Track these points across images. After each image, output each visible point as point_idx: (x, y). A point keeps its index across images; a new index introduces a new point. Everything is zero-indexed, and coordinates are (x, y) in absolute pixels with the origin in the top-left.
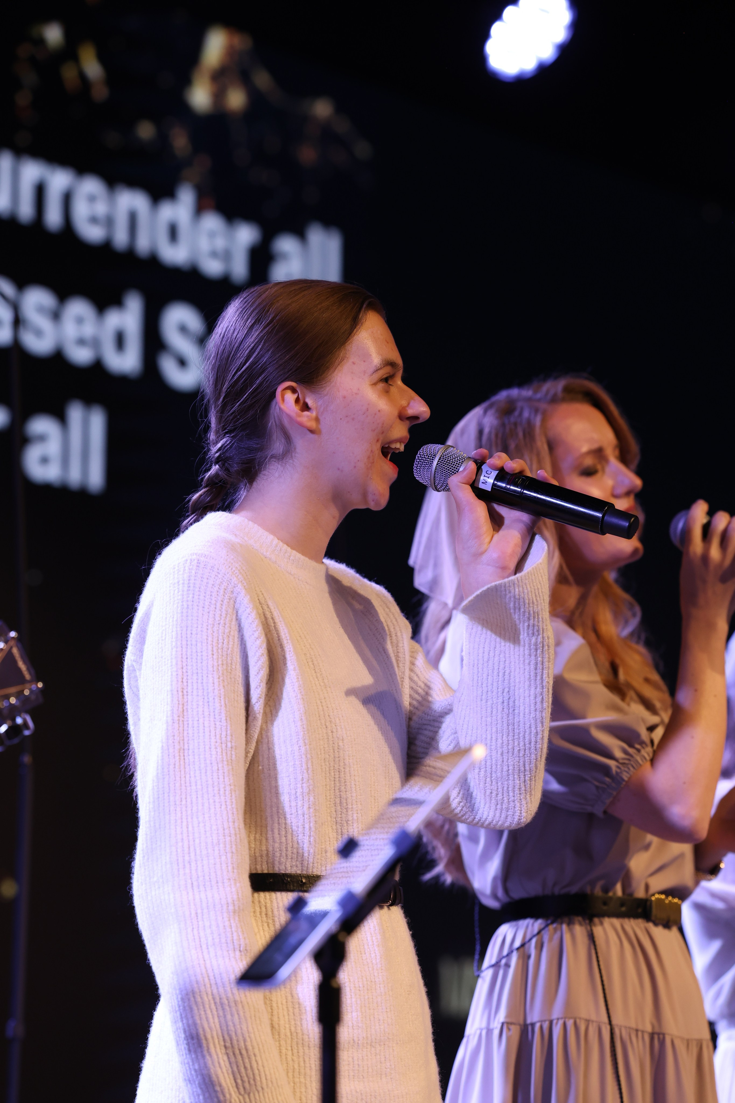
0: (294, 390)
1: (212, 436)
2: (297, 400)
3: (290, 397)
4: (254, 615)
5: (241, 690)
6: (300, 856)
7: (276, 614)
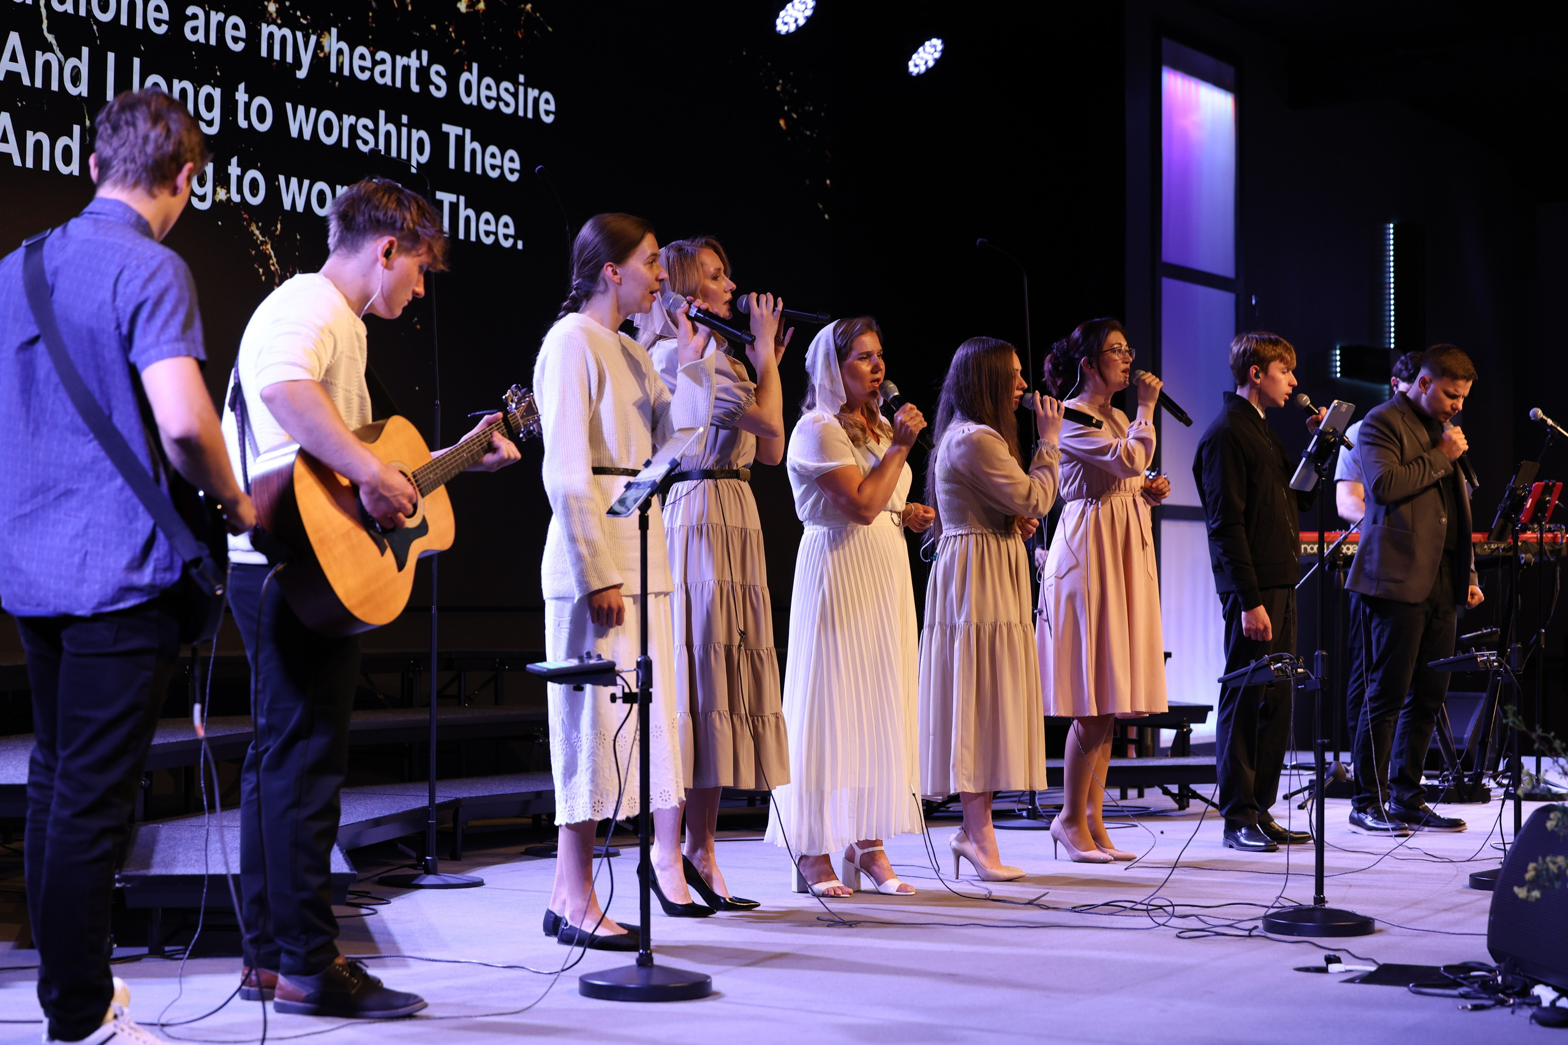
0: (611, 266)
1: (574, 277)
2: (613, 270)
3: (610, 269)
6: (611, 460)
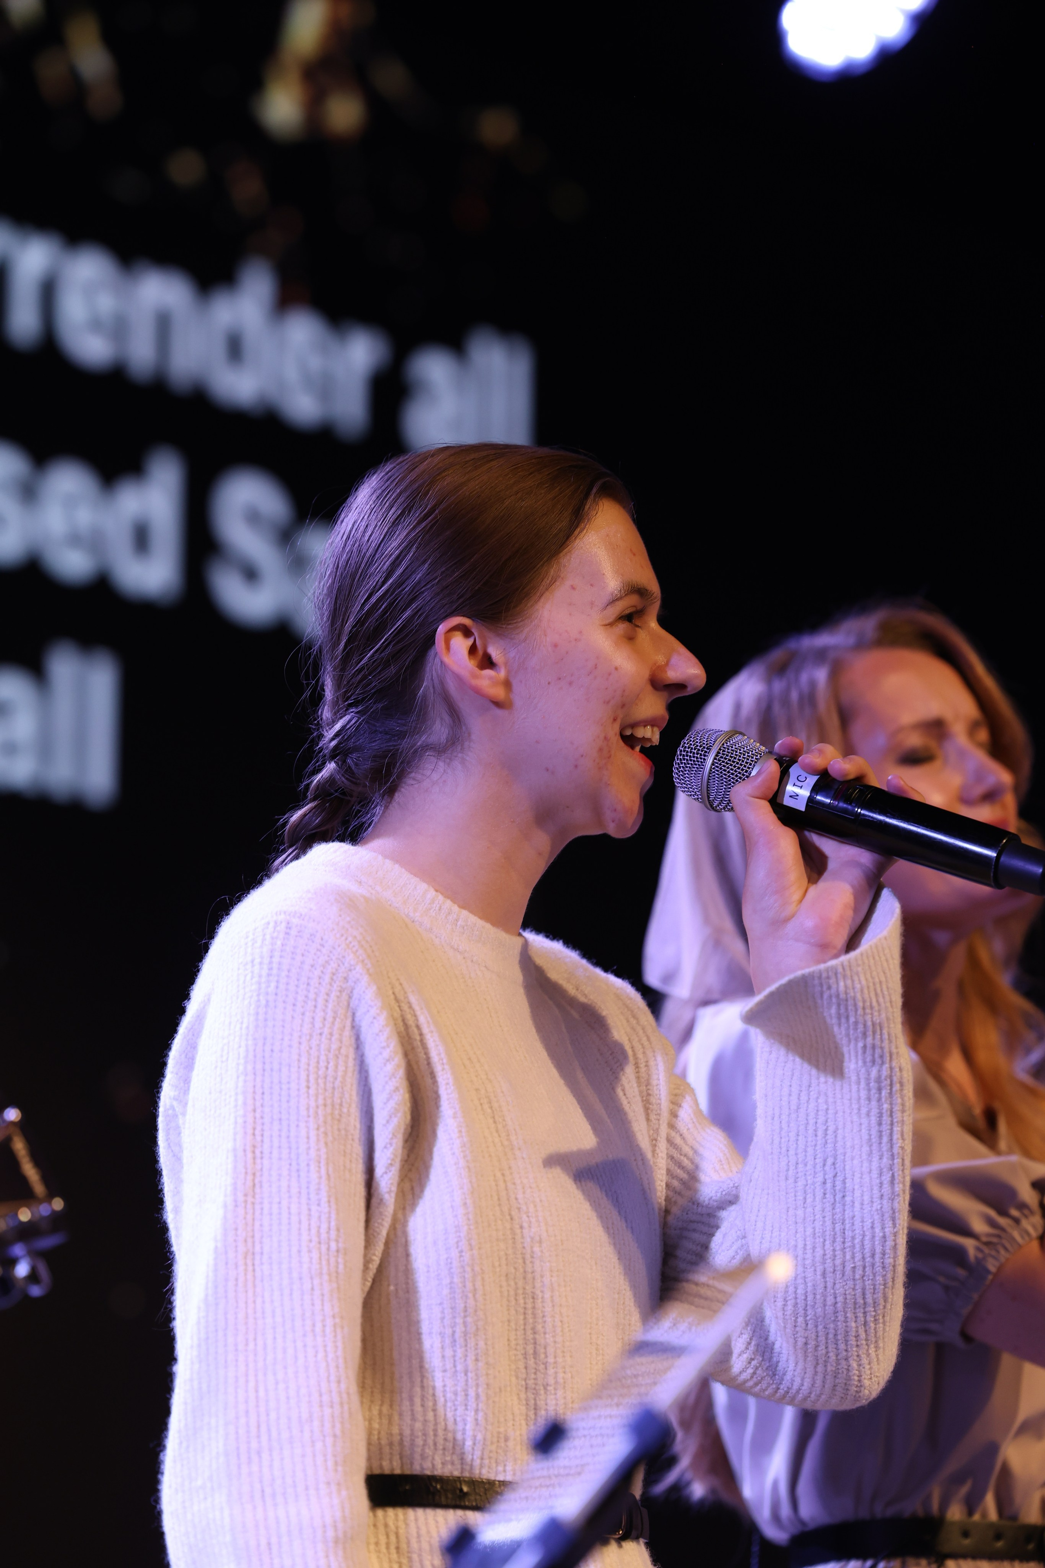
0: (467, 632)
1: (326, 713)
2: (473, 650)
3: (460, 644)
4: (382, 1019)
5: (358, 1150)
6: (455, 1447)
7: (423, 1019)
